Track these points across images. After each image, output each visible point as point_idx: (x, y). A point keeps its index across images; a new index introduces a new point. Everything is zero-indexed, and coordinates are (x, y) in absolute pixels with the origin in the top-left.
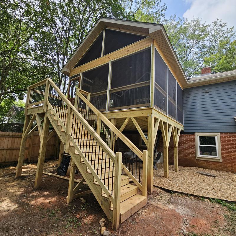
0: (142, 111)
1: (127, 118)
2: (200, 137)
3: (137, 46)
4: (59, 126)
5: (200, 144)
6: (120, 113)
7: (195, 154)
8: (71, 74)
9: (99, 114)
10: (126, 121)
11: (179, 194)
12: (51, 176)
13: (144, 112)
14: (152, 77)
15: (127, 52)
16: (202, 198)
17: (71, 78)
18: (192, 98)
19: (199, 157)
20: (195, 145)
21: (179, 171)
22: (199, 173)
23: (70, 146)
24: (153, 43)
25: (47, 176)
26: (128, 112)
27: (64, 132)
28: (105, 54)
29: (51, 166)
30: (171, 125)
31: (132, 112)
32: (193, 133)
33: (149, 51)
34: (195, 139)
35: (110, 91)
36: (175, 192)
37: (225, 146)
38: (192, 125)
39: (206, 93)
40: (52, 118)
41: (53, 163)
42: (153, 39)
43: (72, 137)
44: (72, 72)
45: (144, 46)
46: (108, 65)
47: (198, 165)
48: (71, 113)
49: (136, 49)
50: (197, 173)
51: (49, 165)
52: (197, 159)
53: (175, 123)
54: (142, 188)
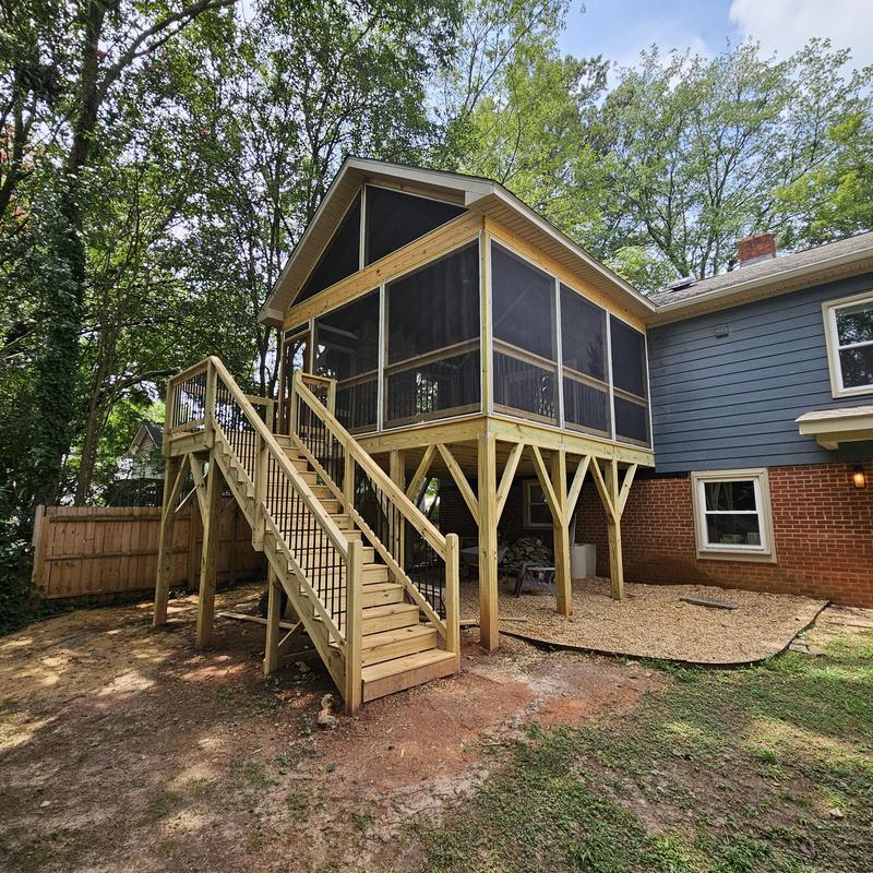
0: (460, 426)
1: (427, 447)
2: (706, 484)
3: (446, 237)
4: (241, 483)
5: (708, 510)
6: (411, 433)
7: (692, 541)
8: (285, 325)
9: (348, 441)
10: (427, 456)
11: (568, 652)
12: (243, 621)
13: (468, 427)
14: (484, 328)
15: (422, 256)
16: (623, 659)
17: (288, 335)
18: (678, 359)
19: (704, 550)
20: (692, 514)
21: (630, 596)
22: (687, 601)
23: (266, 533)
24: (484, 228)
25: (234, 622)
26: (431, 431)
27: (251, 498)
28: (370, 260)
29: (249, 597)
30: (585, 456)
31: (439, 430)
32: (685, 475)
33: (472, 250)
34: (690, 494)
35: (385, 371)
36: (559, 648)
37: (785, 509)
38: (679, 447)
39: (719, 337)
40: (225, 464)
41: (257, 590)
42: (484, 217)
43: (269, 511)
44: (289, 319)
45: (463, 237)
46: (376, 293)
47: (705, 578)
48: (262, 449)
49: (442, 247)
50: (681, 600)
51: (246, 594)
52: (699, 557)
53: (601, 446)
54: (446, 631)
